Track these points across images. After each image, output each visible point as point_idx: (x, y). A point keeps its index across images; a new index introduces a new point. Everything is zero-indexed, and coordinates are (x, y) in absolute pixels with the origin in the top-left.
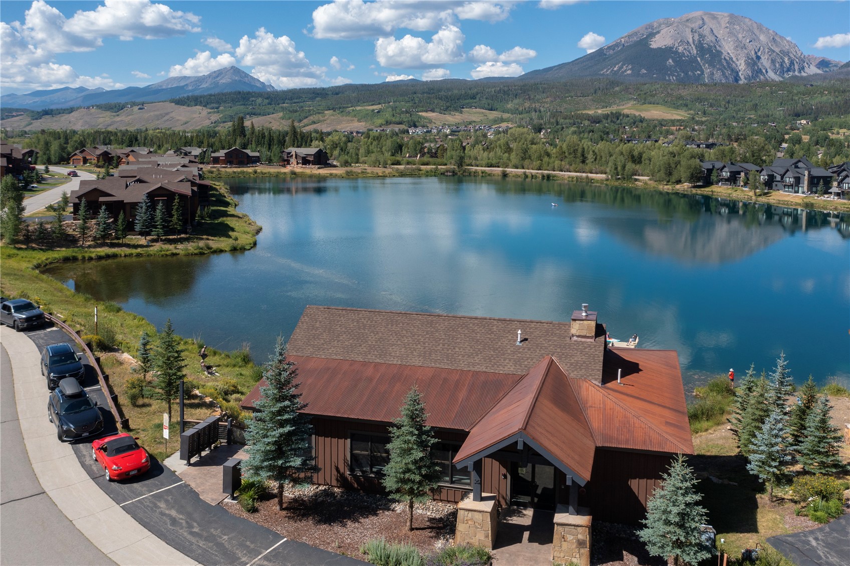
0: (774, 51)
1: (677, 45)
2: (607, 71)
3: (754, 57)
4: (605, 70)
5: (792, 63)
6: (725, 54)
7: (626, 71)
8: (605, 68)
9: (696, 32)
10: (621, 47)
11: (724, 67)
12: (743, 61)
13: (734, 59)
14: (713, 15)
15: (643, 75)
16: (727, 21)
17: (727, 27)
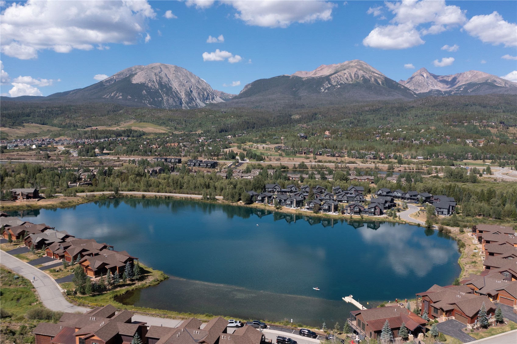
0: (199, 88)
1: (147, 82)
2: (107, 96)
3: (189, 91)
4: (106, 96)
5: (208, 95)
6: (174, 88)
7: (118, 96)
8: (105, 94)
9: (157, 75)
10: (114, 81)
11: (174, 96)
12: (183, 93)
13: (179, 92)
14: (166, 65)
15: (129, 100)
16: (174, 70)
17: (174, 73)
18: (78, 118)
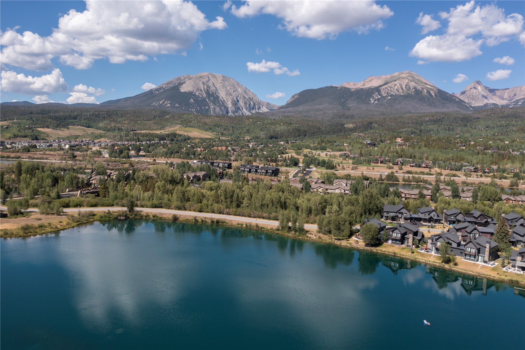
0: (245, 98)
1: (195, 91)
2: (155, 104)
3: (236, 100)
4: (155, 103)
5: (254, 105)
6: (221, 98)
7: (167, 104)
8: (154, 102)
9: (205, 84)
10: (163, 90)
11: (221, 105)
12: (230, 102)
13: (226, 101)
14: (214, 75)
15: (177, 108)
16: (221, 79)
17: (221, 83)
18: (124, 122)
